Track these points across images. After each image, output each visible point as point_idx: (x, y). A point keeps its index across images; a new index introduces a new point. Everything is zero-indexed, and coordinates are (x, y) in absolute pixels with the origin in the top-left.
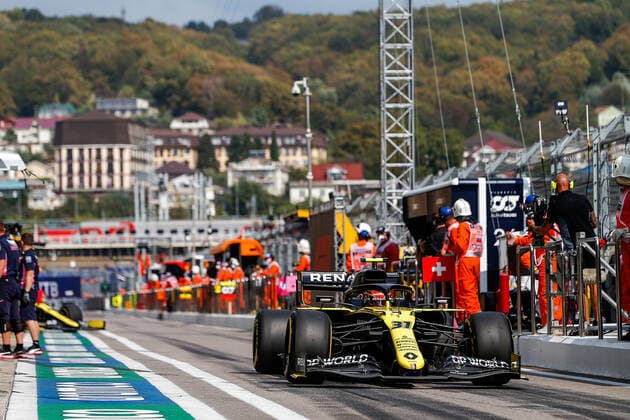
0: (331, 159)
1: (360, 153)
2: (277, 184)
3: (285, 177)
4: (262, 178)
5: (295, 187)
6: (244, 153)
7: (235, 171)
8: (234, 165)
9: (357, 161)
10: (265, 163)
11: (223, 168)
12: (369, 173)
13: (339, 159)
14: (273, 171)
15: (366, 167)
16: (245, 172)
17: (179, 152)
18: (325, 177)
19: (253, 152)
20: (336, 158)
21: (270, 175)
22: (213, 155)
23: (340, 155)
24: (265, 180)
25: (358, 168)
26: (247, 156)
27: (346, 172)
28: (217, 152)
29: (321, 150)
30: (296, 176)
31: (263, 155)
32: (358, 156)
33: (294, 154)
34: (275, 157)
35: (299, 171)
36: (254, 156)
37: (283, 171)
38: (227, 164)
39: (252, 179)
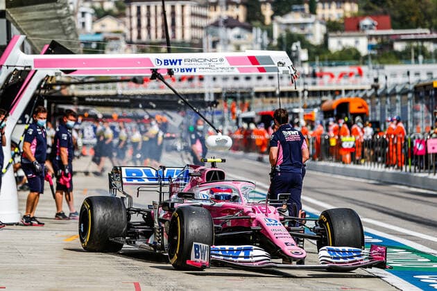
0: (363, 12)
1: (388, 6)
2: (317, 34)
3: (323, 29)
4: (303, 29)
5: (332, 37)
6: (287, 8)
7: (280, 24)
8: (279, 18)
9: (385, 13)
10: (305, 16)
11: (268, 21)
12: (397, 24)
13: (370, 12)
14: (313, 23)
15: (393, 19)
16: (288, 24)
17: (230, 7)
18: (358, 28)
19: (295, 7)
20: (367, 11)
21: (310, 27)
22: (260, 10)
23: (371, 9)
24: (306, 31)
25: (387, 19)
26: (289, 11)
27: (376, 23)
28: (263, 7)
29: (353, 4)
30: (333, 27)
31: (303, 10)
32: (386, 9)
33: (330, 8)
34: (313, 11)
35: (335, 23)
36: (296, 10)
37: (321, 23)
38: (272, 18)
39: (295, 30)
